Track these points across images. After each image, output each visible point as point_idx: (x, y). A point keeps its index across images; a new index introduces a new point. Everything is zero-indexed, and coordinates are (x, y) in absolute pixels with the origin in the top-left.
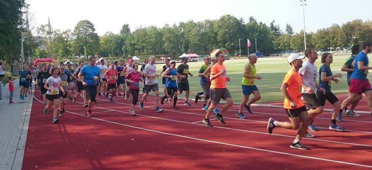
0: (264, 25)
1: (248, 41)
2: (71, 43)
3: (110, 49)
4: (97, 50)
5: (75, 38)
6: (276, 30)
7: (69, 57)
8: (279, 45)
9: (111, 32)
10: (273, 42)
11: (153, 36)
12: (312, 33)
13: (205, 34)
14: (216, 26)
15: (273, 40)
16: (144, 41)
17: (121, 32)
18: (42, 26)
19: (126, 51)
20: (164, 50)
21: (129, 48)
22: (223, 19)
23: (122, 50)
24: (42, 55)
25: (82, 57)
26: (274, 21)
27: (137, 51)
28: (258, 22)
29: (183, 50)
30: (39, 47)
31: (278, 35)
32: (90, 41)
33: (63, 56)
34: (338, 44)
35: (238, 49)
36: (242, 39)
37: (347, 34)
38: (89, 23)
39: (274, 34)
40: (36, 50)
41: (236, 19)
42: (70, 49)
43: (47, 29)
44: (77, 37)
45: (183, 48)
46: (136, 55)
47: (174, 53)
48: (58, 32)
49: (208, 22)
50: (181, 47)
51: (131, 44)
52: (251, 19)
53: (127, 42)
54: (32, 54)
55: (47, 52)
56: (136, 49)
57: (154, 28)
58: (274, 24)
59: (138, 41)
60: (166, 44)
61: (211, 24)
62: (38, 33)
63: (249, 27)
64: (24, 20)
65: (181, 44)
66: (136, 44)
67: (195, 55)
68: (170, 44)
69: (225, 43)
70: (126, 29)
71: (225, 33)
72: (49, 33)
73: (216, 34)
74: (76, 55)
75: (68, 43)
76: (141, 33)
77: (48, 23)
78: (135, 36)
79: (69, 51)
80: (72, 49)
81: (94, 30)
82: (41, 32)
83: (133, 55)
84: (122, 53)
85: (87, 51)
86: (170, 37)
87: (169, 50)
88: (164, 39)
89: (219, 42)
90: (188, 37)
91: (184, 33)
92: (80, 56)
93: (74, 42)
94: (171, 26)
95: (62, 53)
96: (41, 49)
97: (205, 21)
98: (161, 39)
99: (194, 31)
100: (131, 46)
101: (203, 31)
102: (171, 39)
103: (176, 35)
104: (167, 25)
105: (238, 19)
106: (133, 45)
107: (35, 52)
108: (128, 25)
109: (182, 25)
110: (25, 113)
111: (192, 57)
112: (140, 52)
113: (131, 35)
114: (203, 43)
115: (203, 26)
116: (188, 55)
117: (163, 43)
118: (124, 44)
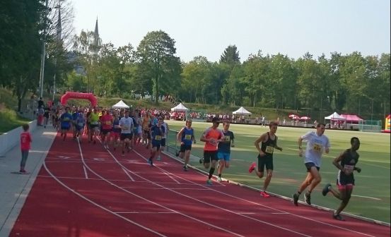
2: (132, 70)
3: (200, 89)
4: (175, 88)
5: (139, 61)
7: (125, 94)
9: (205, 59)
11: (281, 73)
13: (378, 81)
16: (261, 82)
17: (223, 59)
18: (83, 33)
19: (227, 95)
20: (298, 102)
21: (233, 91)
23: (219, 94)
24: (78, 85)
25: (147, 97)
27: (246, 98)
29: (333, 105)
30: (74, 71)
32: (166, 71)
33: (114, 92)
38: (165, 36)
40: (69, 76)
42: (127, 81)
43: (91, 40)
44: (143, 61)
45: (334, 101)
46: (244, 106)
47: (316, 109)
48: (110, 49)
50: (331, 99)
51: (237, 82)
53: (231, 80)
54: (60, 83)
55: (86, 82)
56: (247, 94)
57: (282, 59)
59: (251, 80)
60: (303, 91)
62: (76, 45)
64: (50, 21)
65: (331, 95)
66: (246, 85)
67: (355, 118)
68: (311, 92)
70: (231, 53)
72: (95, 47)
74: (137, 92)
75: (125, 70)
76: (260, 65)
77: (94, 31)
78: (247, 70)
79: (126, 84)
80: (130, 81)
81: (174, 50)
82: (80, 45)
83: (239, 105)
84: (220, 99)
85: (157, 86)
86: (311, 79)
87: (307, 102)
88: (300, 82)
90: (346, 83)
91: (338, 74)
92: (143, 95)
93: (136, 68)
94: (316, 58)
95: (113, 86)
96: (77, 75)
98: (295, 81)
99: (357, 74)
100: (237, 87)
101: (375, 74)
102: (314, 82)
103: (324, 77)
104: (308, 55)
106: (241, 86)
107: (67, 78)
108: (235, 48)
109: (337, 58)
110: (17, 195)
111: (349, 122)
112: (252, 100)
113: (239, 66)
114: (373, 97)
115: (376, 65)
116: (341, 117)
117: (296, 88)
118: (226, 83)
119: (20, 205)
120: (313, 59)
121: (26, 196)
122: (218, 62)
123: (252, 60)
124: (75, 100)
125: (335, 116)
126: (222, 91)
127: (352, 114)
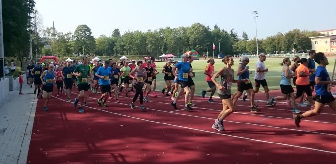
0: (226, 32)
1: (214, 46)
2: (72, 44)
3: (104, 49)
4: (93, 50)
5: (75, 39)
6: (235, 36)
7: (70, 55)
9: (105, 35)
10: (233, 45)
11: (139, 39)
12: (262, 39)
13: (180, 38)
14: (188, 32)
16: (131, 43)
17: (113, 35)
18: (48, 28)
19: (117, 51)
20: (148, 51)
21: (119, 49)
22: (194, 27)
23: (113, 51)
24: (48, 53)
25: (80, 55)
26: (233, 29)
27: (125, 51)
28: (221, 29)
29: (162, 51)
30: (45, 47)
31: (236, 40)
32: (88, 42)
33: (65, 55)
34: (282, 49)
35: (205, 51)
36: (209, 43)
37: (289, 41)
38: (86, 27)
39: (233, 39)
40: (43, 49)
41: (204, 27)
42: (71, 49)
43: (52, 31)
44: (77, 39)
46: (125, 55)
47: (155, 53)
48: (61, 35)
49: (182, 28)
50: (161, 48)
51: (120, 45)
52: (216, 27)
53: (117, 44)
54: (39, 53)
55: (51, 51)
56: (125, 50)
57: (139, 33)
58: (234, 32)
59: (126, 43)
60: (149, 46)
61: (185, 30)
62: (45, 34)
63: (214, 33)
64: (32, 24)
65: (161, 46)
66: (124, 45)
67: (172, 55)
68: (153, 46)
69: (196, 46)
70: (117, 32)
71: (196, 38)
72: (54, 35)
73: (189, 39)
74: (76, 54)
75: (69, 44)
76: (129, 36)
77: (52, 27)
78: (124, 39)
80: (72, 48)
81: (91, 33)
82: (47, 34)
83: (122, 54)
84: (113, 52)
85: (85, 50)
87: (151, 51)
88: (147, 42)
89: (191, 45)
90: (166, 41)
91: (163, 37)
92: (79, 55)
93: (74, 42)
94: (153, 31)
95: (64, 52)
96: (47, 48)
97: (180, 28)
98: (145, 42)
99: (171, 36)
100: (120, 47)
101: (178, 36)
102: (153, 41)
103: (157, 39)
104: (150, 30)
105: (206, 27)
106: (122, 46)
107: (42, 50)
108: (118, 30)
109: (162, 30)
110: (32, 103)
111: (169, 57)
112: (128, 52)
113: (121, 38)
115: (178, 32)
116: (166, 56)
117: (146, 45)
118: (115, 45)
119: (35, 107)
121: (36, 103)
122: (111, 36)
123: (126, 34)
124: (47, 60)
125: (163, 55)
126: (114, 49)
127: (170, 54)
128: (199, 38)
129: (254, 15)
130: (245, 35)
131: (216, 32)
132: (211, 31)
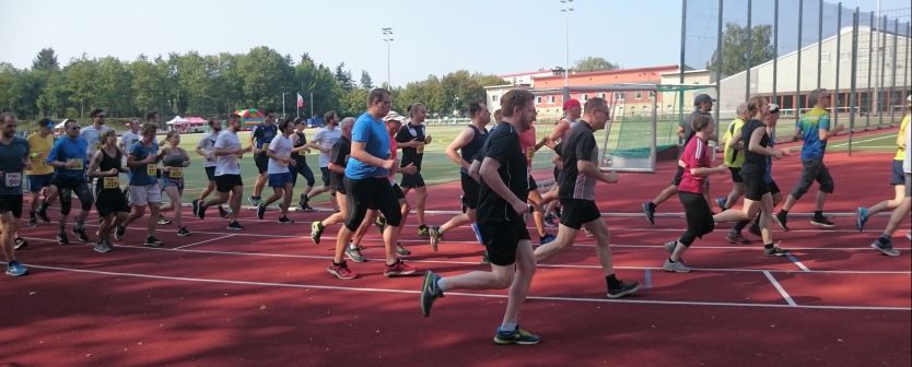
0: (327, 70)
1: (300, 98)
3: (7, 103)
6: (346, 80)
8: (350, 106)
9: (9, 65)
10: (340, 100)
11: (112, 78)
13: (221, 80)
14: (241, 66)
15: (340, 96)
16: (89, 89)
17: (36, 66)
19: (46, 108)
20: (136, 108)
21: (54, 102)
22: (254, 54)
23: (35, 106)
26: (342, 65)
27: (71, 109)
28: (317, 63)
29: (175, 109)
31: (348, 89)
34: (435, 109)
35: (280, 111)
37: (448, 93)
39: (342, 86)
41: (279, 55)
45: (175, 105)
49: (226, 57)
50: (172, 103)
51: (58, 92)
52: (305, 58)
53: (49, 89)
56: (71, 104)
57: (114, 63)
58: (343, 70)
59: (76, 88)
60: (140, 97)
61: (234, 61)
63: (301, 71)
65: (172, 97)
66: (70, 93)
67: (200, 120)
69: (258, 99)
70: (47, 58)
71: (259, 81)
73: (242, 81)
76: (85, 70)
84: (36, 111)
86: (148, 82)
87: (146, 108)
88: (135, 87)
89: (248, 97)
90: (186, 84)
91: (177, 77)
94: (151, 59)
97: (221, 54)
98: (129, 86)
99: (198, 74)
100: (58, 97)
101: (216, 73)
102: (152, 85)
103: (163, 80)
104: (142, 57)
105: (283, 55)
106: (63, 96)
108: (51, 52)
109: (175, 59)
111: (193, 125)
112: (79, 111)
113: (60, 73)
114: (215, 96)
115: (216, 64)
116: (185, 120)
117: (133, 92)
118: (42, 93)
120: (149, 61)
122: (30, 69)
123: (74, 64)
125: (178, 120)
126: (39, 103)
127: (195, 116)
128: (264, 81)
129: (385, 37)
130: (366, 79)
131: (305, 68)
132: (295, 65)
